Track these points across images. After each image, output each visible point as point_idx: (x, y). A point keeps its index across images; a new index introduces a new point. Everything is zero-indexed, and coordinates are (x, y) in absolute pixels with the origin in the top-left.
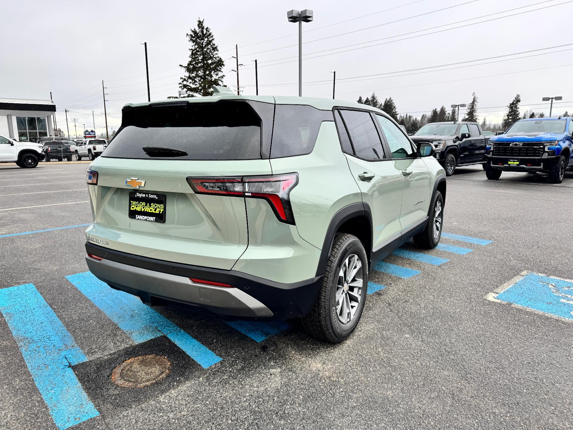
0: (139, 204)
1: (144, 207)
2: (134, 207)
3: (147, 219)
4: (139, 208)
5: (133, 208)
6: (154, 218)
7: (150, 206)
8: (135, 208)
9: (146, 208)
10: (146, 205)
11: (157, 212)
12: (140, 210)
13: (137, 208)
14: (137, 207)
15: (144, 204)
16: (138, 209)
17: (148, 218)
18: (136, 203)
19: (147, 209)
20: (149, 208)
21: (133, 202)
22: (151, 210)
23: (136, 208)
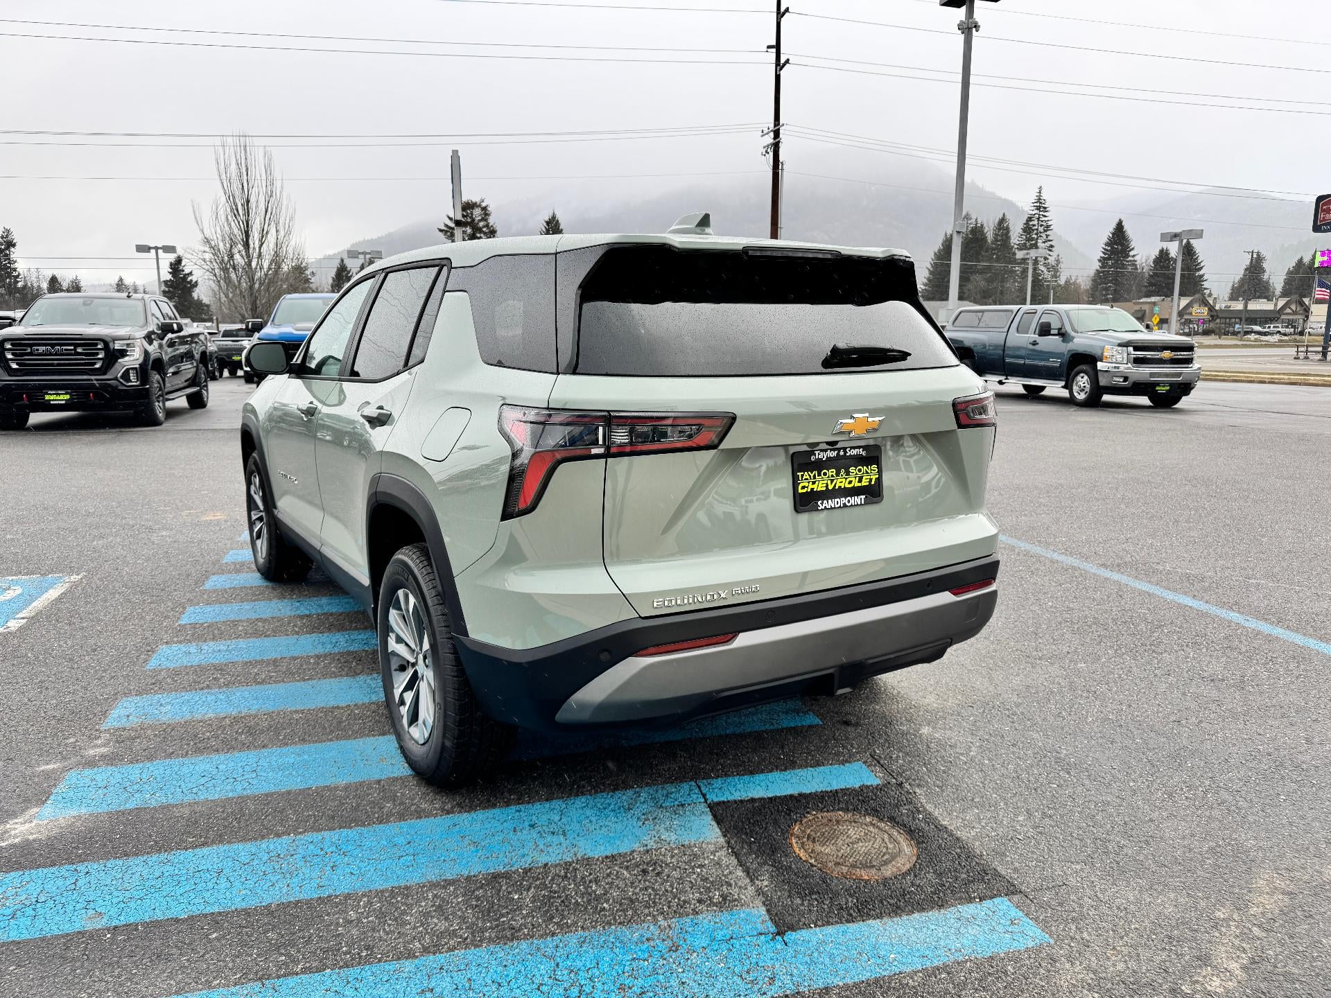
0: (819, 475)
1: (832, 481)
2: (806, 484)
3: (847, 504)
4: (820, 485)
5: (803, 488)
6: (863, 497)
7: (848, 473)
8: (811, 486)
9: (839, 480)
10: (838, 474)
11: (865, 483)
12: (824, 489)
13: (815, 486)
14: (814, 483)
15: (834, 474)
16: (820, 487)
17: (849, 501)
18: (812, 475)
19: (841, 482)
20: (846, 479)
21: (802, 476)
22: (850, 482)
23: (813, 486)
